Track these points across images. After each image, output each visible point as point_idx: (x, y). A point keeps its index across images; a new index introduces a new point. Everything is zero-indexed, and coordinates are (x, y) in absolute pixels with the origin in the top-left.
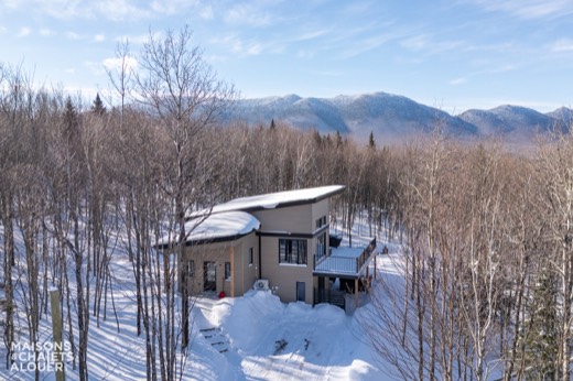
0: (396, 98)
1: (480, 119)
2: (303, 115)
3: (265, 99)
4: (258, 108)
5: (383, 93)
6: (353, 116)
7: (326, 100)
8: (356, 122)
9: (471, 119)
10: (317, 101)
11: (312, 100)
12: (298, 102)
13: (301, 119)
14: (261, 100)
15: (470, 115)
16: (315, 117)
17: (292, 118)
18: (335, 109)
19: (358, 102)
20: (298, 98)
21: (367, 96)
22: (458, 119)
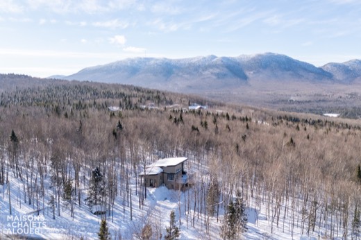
0: (279, 56)
1: (336, 69)
2: (217, 68)
3: (195, 58)
4: (190, 64)
5: (270, 53)
6: (250, 68)
7: (233, 58)
8: (252, 72)
9: (329, 69)
10: (228, 59)
11: (224, 58)
12: (215, 60)
13: (217, 71)
14: (192, 59)
15: (329, 66)
16: (226, 69)
17: (211, 70)
18: (239, 64)
19: (253, 59)
20: (215, 57)
21: (260, 55)
22: (320, 69)
